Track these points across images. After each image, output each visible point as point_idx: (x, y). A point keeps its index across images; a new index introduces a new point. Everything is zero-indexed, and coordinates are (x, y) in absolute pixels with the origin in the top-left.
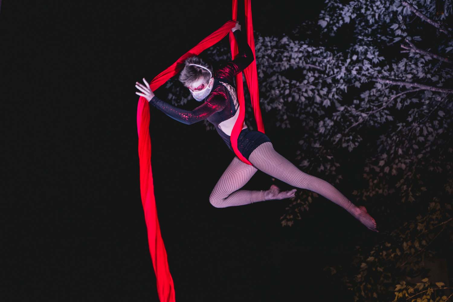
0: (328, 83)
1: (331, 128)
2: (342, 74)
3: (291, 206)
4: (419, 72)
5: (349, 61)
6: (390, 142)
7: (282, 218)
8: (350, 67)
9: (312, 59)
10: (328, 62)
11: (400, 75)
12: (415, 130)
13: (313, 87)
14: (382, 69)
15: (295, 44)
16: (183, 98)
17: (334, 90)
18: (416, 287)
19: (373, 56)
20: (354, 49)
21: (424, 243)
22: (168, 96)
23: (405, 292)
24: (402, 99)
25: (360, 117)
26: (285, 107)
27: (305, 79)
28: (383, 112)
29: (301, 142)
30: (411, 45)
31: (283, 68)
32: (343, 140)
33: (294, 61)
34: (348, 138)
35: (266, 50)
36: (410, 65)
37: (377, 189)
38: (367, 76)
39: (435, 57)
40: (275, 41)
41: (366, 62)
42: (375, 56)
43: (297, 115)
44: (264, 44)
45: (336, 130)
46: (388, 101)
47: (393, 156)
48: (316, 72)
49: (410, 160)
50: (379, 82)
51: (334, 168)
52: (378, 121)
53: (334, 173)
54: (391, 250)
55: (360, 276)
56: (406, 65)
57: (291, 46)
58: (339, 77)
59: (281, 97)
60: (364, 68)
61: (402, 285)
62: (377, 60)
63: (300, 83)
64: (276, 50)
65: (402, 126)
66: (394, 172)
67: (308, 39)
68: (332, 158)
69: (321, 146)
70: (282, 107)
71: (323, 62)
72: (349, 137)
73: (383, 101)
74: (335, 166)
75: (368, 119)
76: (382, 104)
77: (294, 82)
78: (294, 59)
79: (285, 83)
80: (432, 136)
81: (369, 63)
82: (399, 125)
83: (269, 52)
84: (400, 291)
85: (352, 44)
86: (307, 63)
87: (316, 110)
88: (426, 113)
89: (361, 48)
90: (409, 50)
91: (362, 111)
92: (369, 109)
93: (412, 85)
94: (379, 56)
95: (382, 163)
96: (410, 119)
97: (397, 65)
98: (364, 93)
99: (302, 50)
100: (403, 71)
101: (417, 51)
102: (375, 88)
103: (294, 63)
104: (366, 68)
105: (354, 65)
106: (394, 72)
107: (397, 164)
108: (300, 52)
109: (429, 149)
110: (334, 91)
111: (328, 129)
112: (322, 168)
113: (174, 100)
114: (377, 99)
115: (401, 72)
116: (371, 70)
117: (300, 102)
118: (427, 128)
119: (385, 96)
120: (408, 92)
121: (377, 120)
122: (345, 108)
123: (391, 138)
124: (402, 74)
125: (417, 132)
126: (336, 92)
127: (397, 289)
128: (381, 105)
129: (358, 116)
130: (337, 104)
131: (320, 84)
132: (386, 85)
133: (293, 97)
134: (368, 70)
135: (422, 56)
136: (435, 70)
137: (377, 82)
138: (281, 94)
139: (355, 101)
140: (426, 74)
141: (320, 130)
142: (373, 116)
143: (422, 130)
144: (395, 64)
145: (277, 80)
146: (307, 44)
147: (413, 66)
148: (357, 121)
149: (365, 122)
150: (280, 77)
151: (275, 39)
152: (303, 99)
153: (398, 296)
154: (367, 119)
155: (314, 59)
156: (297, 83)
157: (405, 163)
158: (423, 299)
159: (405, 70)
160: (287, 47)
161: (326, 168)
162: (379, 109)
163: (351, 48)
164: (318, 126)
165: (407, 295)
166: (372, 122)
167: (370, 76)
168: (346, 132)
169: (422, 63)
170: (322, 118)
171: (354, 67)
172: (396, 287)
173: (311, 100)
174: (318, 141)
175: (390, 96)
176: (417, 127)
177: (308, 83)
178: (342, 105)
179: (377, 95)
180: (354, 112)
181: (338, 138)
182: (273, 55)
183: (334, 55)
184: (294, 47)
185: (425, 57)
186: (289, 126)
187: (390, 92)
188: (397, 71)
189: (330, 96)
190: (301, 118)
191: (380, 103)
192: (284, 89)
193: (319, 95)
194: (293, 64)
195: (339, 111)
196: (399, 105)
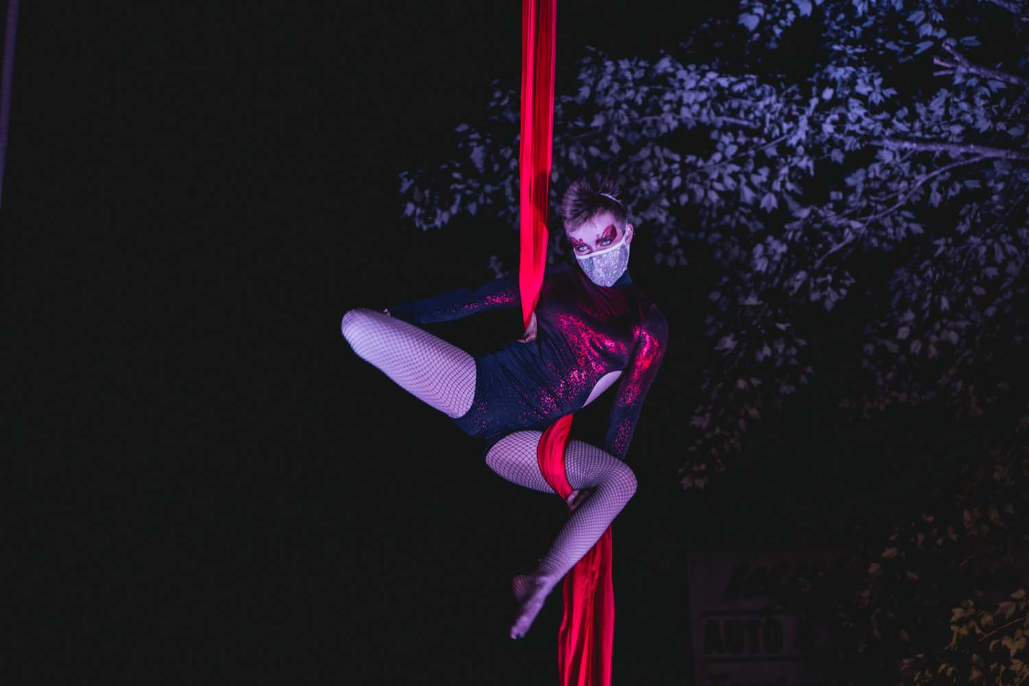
0: (769, 156)
1: (782, 260)
2: (801, 134)
3: (699, 442)
4: (978, 118)
5: (814, 102)
6: (918, 283)
7: (681, 471)
8: (818, 117)
9: (730, 104)
10: (768, 107)
11: (935, 129)
12: (976, 251)
13: (736, 168)
14: (892, 117)
15: (689, 72)
16: (439, 212)
17: (785, 170)
18: (998, 612)
19: (870, 89)
20: (823, 77)
21: (1010, 509)
22: (405, 208)
23: (972, 623)
24: (941, 183)
25: (847, 231)
26: (673, 219)
27: (717, 151)
28: (898, 215)
29: (715, 296)
30: (957, 58)
31: (664, 129)
32: (812, 285)
33: (689, 112)
34: (823, 279)
35: (623, 90)
36: (957, 103)
37: (894, 393)
38: (859, 135)
39: (1014, 80)
40: (641, 67)
41: (854, 102)
42: (874, 86)
43: (702, 235)
44: (617, 77)
45: (793, 263)
46: (910, 189)
47: (927, 314)
48: (741, 132)
49: (968, 323)
50: (886, 147)
51: (794, 351)
52: (889, 237)
53: (794, 361)
54: (936, 530)
55: (866, 593)
56: (947, 103)
57: (679, 77)
58: (793, 141)
59: (664, 194)
60: (851, 117)
61: (966, 609)
62: (880, 98)
63: (705, 160)
64: (645, 89)
65: (946, 244)
66: (933, 351)
67: (717, 59)
68: (787, 328)
69: (761, 302)
70: (667, 218)
71: (756, 108)
72: (824, 275)
73: (897, 191)
74: (796, 345)
75: (867, 232)
76: (896, 197)
77: (691, 158)
78: (689, 106)
79: (670, 162)
80: (1017, 264)
81: (861, 105)
82: (937, 242)
83: (630, 94)
84: (961, 622)
85: (818, 65)
86: (718, 114)
87: (743, 220)
88: (999, 211)
89: (841, 71)
90: (953, 69)
91: (852, 216)
92: (868, 210)
93: (962, 150)
94: (883, 86)
95: (903, 333)
96: (963, 228)
97: (926, 105)
98: (853, 175)
99: (706, 85)
100: (940, 119)
101: (972, 70)
102: (877, 161)
103: (689, 116)
104: (856, 117)
105: (827, 112)
106: (920, 121)
107: (938, 334)
108: (702, 89)
109: (1010, 295)
110: (785, 175)
111: (776, 262)
112: (767, 351)
113: (420, 216)
114: (884, 186)
115: (938, 122)
116: (866, 121)
117: (707, 204)
118: (1003, 245)
119: (903, 178)
120: (955, 165)
121: (887, 234)
122: (812, 212)
123: (921, 274)
124: (939, 126)
125: (980, 255)
126: (789, 175)
127: (954, 619)
128: (895, 200)
129: (842, 228)
130: (793, 205)
131: (751, 160)
132: (903, 152)
133: (692, 194)
134: (859, 120)
135: (983, 82)
136: (1016, 112)
137: (882, 148)
138: (662, 188)
139: (833, 195)
140: (995, 120)
141: (756, 266)
142: (876, 227)
143: (991, 251)
144: (922, 104)
145: (652, 156)
146: (715, 71)
147: (964, 106)
148: (839, 239)
149: (859, 240)
150: (657, 149)
151: (642, 63)
152: (714, 197)
153: (958, 634)
154: (864, 235)
155: (735, 104)
156: (697, 160)
157: (957, 330)
158: (1016, 637)
159: (947, 116)
160: (671, 80)
161: (774, 351)
162: (891, 210)
163: (816, 75)
164: (750, 256)
165: (978, 631)
166: (874, 241)
167: (865, 135)
168: (816, 266)
169: (983, 97)
170: (761, 238)
171: (827, 116)
172: (953, 614)
173: (731, 197)
174: (752, 291)
175: (913, 178)
176: (978, 245)
177: (724, 158)
178: (804, 205)
179: (883, 177)
180: (833, 219)
181: (798, 280)
182: (639, 101)
183: (779, 93)
184: (686, 78)
185: (990, 83)
186: (683, 261)
187: (913, 168)
188: (928, 119)
189: (777, 186)
190: (710, 240)
191: (891, 196)
192: (669, 175)
193: (750, 184)
194: (687, 118)
195: (798, 219)
196: (935, 196)
